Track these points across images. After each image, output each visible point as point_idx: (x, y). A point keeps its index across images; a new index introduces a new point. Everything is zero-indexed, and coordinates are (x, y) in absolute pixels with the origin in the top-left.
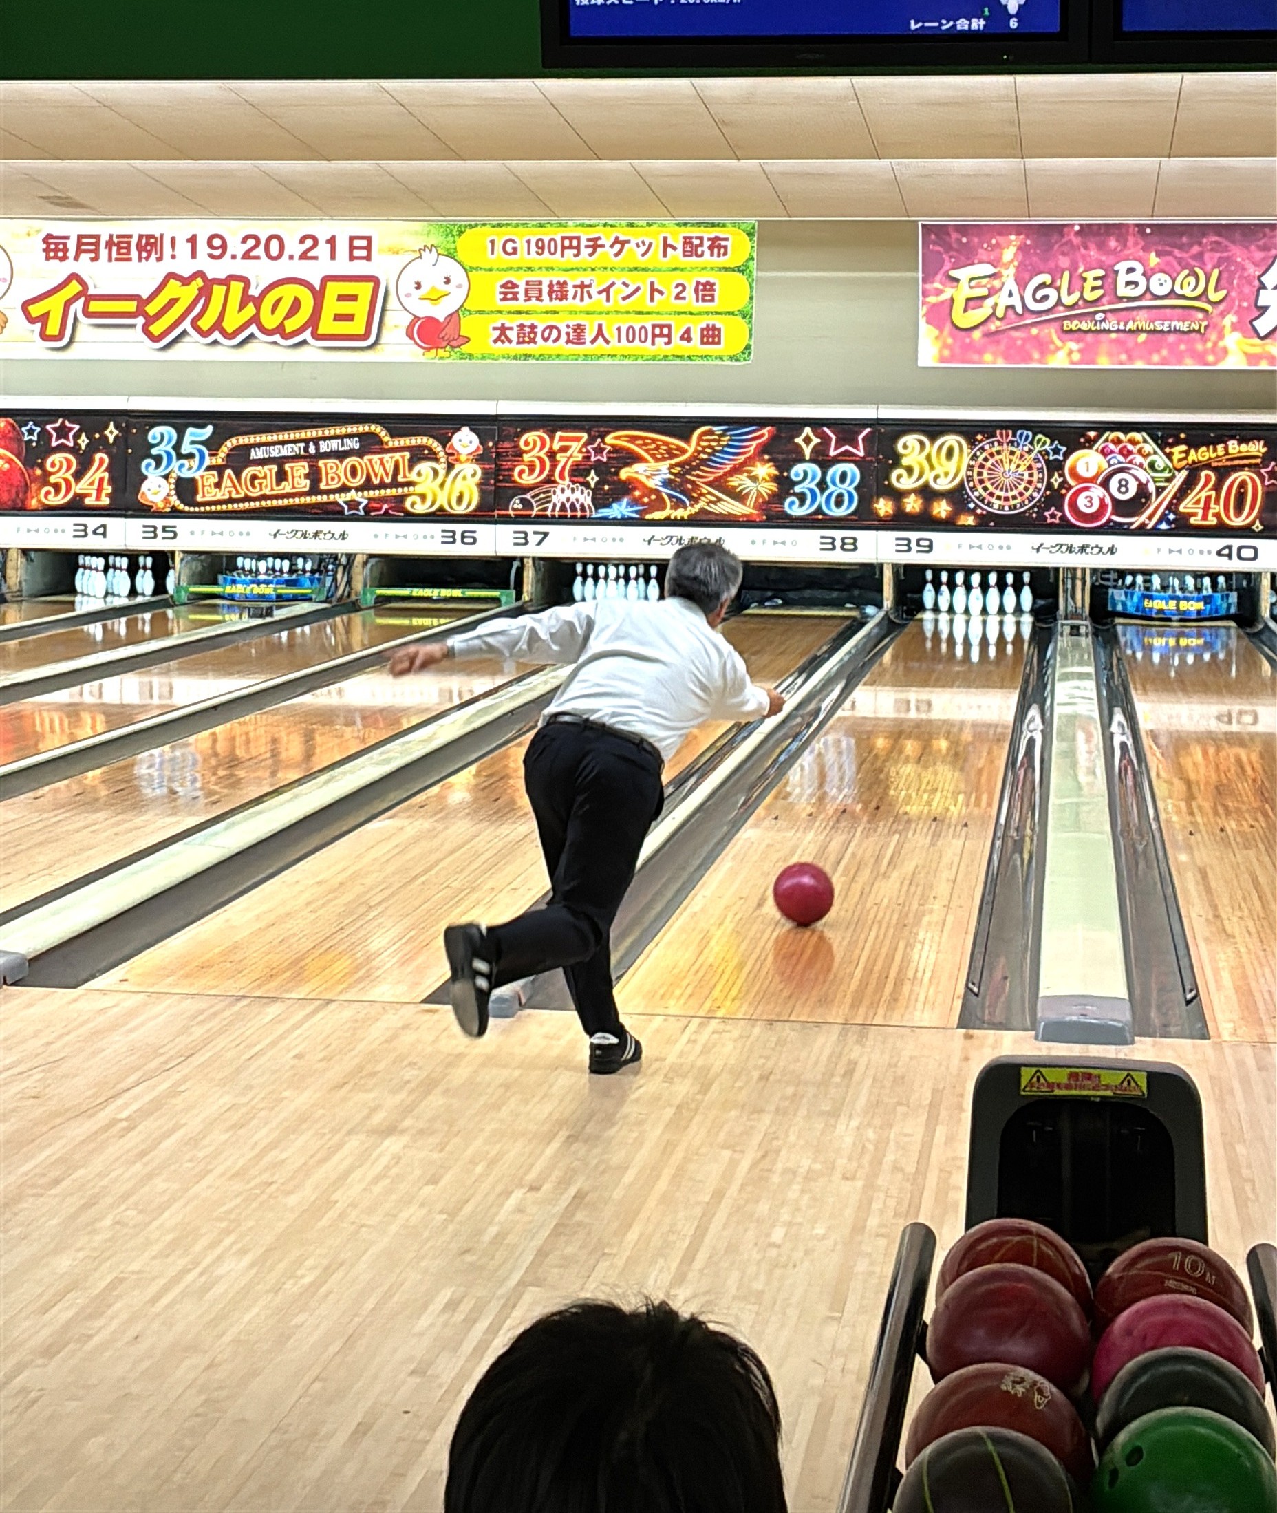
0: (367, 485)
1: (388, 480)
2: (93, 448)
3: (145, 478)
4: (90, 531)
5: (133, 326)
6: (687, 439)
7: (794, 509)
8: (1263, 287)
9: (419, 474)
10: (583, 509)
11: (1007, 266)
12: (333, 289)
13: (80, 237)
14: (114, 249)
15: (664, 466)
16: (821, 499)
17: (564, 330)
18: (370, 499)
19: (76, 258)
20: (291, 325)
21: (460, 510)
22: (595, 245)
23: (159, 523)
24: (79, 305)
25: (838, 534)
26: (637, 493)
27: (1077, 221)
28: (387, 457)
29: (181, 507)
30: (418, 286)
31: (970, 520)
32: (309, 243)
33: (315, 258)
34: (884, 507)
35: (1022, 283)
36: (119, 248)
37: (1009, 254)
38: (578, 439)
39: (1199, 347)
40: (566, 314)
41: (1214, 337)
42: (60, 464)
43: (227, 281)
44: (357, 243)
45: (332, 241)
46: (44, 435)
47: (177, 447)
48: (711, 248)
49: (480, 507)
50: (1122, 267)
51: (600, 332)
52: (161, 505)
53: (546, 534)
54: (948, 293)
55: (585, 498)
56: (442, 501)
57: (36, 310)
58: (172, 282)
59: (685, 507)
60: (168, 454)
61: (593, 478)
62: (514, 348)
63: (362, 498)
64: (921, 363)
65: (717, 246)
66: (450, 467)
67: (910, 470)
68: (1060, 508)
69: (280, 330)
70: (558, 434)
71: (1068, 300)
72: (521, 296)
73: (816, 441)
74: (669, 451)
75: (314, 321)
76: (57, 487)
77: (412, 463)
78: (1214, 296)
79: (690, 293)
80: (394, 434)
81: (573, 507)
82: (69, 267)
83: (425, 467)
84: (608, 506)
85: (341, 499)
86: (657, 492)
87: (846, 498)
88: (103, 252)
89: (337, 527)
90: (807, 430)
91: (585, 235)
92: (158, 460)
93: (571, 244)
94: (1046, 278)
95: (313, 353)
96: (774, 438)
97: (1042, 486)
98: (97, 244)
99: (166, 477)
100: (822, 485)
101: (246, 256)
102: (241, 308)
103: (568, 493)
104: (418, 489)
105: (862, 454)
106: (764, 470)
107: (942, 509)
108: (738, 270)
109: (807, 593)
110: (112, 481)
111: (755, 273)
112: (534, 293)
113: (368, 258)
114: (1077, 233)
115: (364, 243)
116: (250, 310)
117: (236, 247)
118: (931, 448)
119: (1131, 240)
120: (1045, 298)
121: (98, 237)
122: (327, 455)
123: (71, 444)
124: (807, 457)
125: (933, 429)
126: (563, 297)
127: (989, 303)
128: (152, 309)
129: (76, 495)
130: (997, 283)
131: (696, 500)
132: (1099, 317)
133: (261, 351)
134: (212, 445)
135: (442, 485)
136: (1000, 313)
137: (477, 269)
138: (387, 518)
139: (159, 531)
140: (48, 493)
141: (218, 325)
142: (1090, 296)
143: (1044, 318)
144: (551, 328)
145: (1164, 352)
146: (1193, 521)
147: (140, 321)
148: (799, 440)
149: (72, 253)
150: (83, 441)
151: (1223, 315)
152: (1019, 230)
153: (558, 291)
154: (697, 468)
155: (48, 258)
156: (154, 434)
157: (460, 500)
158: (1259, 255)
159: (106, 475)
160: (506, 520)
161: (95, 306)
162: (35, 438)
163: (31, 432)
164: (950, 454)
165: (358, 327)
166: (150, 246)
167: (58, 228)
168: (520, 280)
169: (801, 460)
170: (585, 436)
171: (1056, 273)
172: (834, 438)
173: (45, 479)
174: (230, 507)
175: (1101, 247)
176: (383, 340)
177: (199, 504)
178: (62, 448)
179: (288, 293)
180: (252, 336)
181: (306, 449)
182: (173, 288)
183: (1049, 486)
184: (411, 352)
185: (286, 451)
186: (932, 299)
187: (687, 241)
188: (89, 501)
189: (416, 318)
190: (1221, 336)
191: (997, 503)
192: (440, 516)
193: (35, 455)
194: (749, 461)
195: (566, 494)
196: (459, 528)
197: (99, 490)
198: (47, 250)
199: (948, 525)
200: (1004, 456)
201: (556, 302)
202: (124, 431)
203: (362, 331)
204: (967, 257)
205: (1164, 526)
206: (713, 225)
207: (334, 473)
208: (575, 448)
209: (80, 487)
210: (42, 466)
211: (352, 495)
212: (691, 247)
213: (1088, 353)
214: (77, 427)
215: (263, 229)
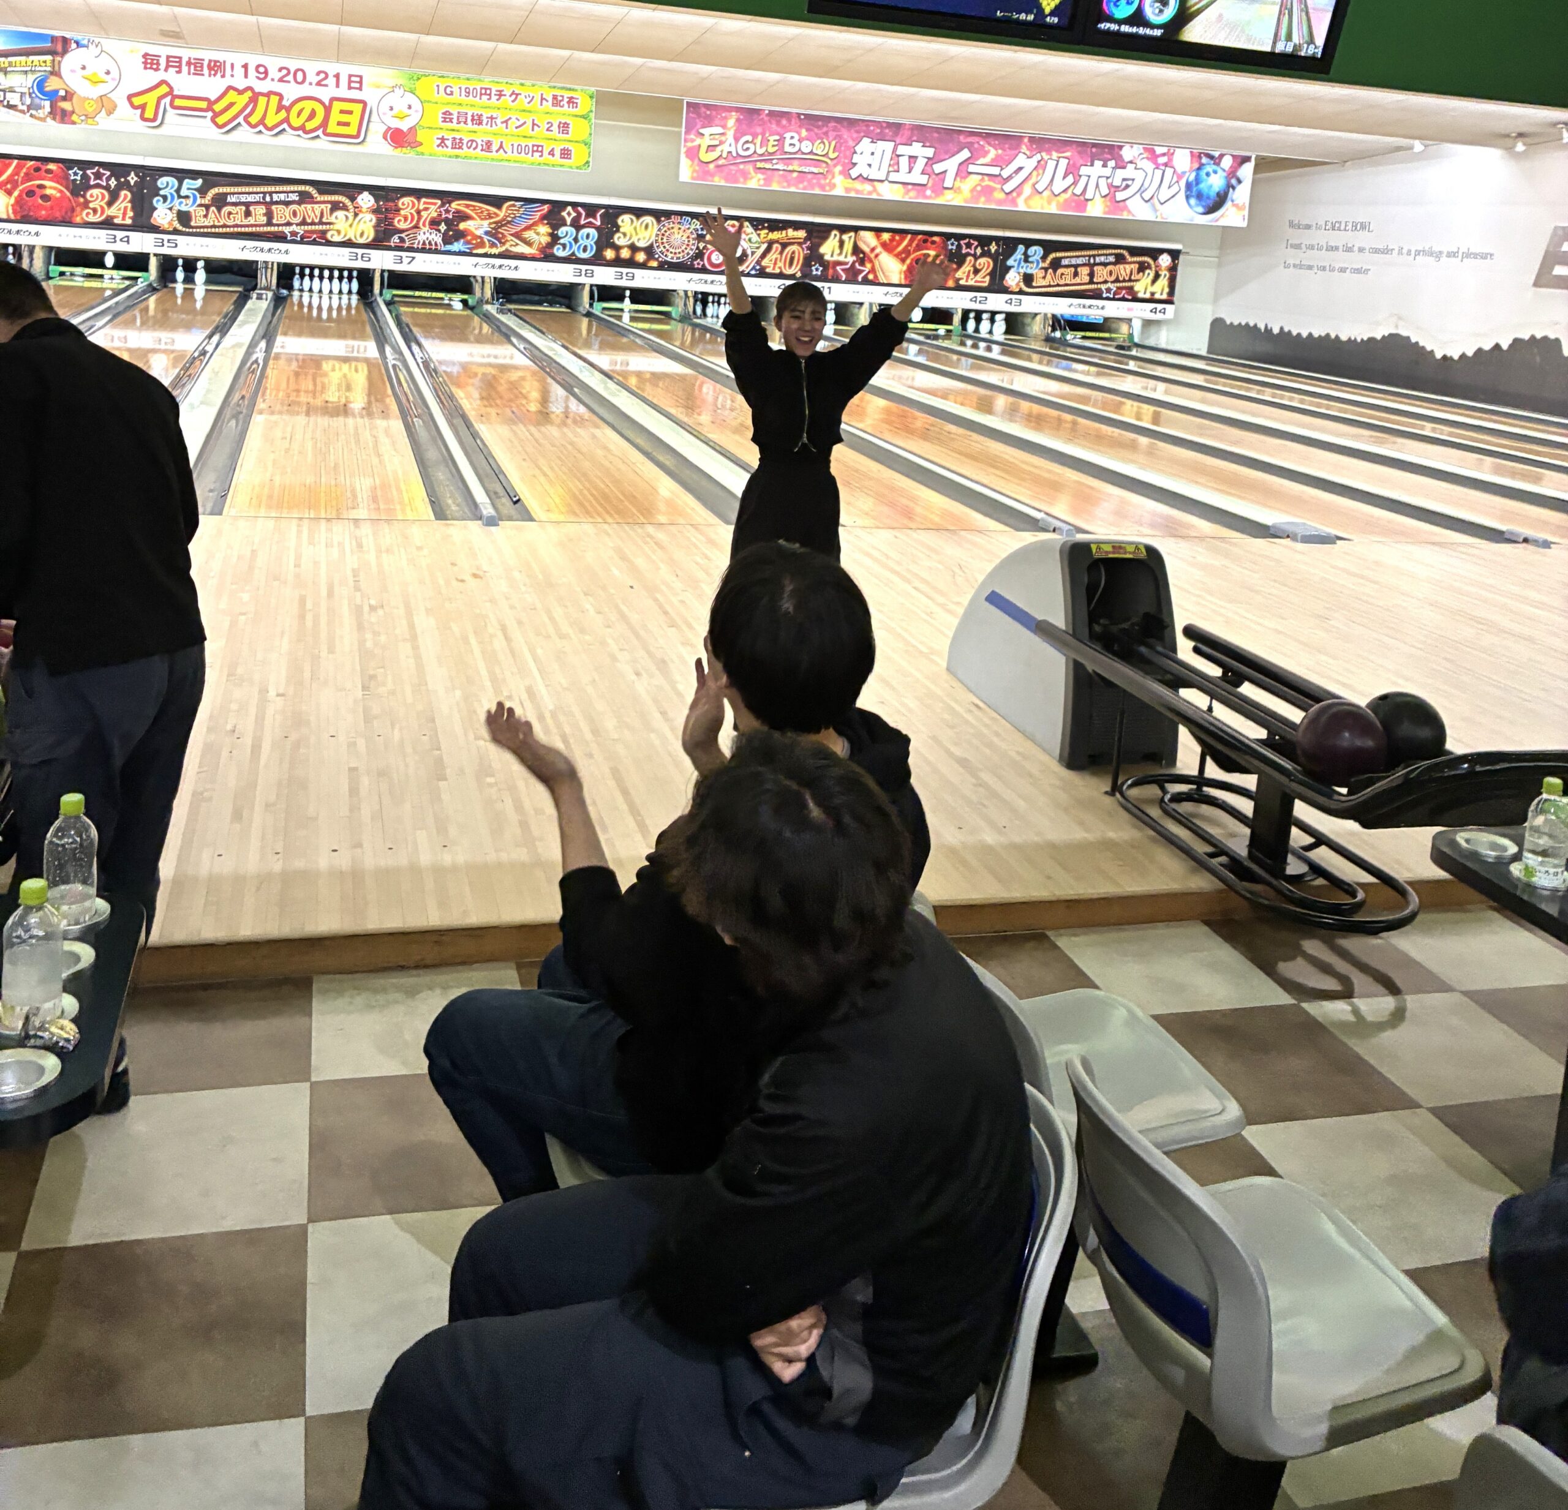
0: (303, 223)
1: (317, 221)
2: (120, 187)
3: (156, 209)
4: (118, 239)
5: (205, 117)
6: (499, 207)
7: (559, 252)
8: (855, 152)
9: (336, 218)
10: (436, 244)
11: (730, 129)
12: (337, 106)
13: (168, 57)
14: (192, 67)
15: (486, 223)
16: (575, 247)
17: (480, 143)
18: (306, 232)
19: (166, 70)
20: (309, 126)
21: (361, 241)
22: (500, 94)
23: (166, 237)
24: (168, 100)
25: (584, 267)
26: (469, 238)
27: (767, 108)
28: (316, 206)
29: (180, 228)
30: (391, 109)
31: (655, 264)
32: (322, 76)
33: (326, 85)
34: (609, 254)
35: (737, 139)
36: (196, 67)
37: (731, 123)
38: (435, 204)
39: (823, 182)
40: (482, 134)
41: (830, 177)
42: (96, 196)
43: (268, 95)
44: (353, 79)
45: (337, 76)
46: (85, 177)
47: (178, 191)
48: (569, 103)
49: (374, 240)
50: (788, 135)
51: (501, 147)
52: (166, 226)
53: (414, 258)
54: (698, 141)
55: (438, 239)
56: (351, 235)
57: (137, 101)
58: (232, 92)
59: (496, 246)
60: (172, 195)
61: (443, 227)
62: (449, 151)
63: (300, 230)
64: (681, 179)
65: (571, 101)
66: (356, 215)
67: (625, 235)
68: (702, 260)
69: (302, 128)
70: (423, 200)
71: (760, 151)
72: (455, 121)
73: (574, 214)
74: (489, 214)
75: (325, 124)
76: (95, 211)
77: (332, 210)
78: (832, 155)
79: (555, 128)
80: (321, 193)
81: (430, 243)
82: (161, 75)
83: (340, 214)
84: (451, 243)
85: (287, 230)
86: (480, 237)
87: (589, 248)
88: (185, 68)
89: (283, 246)
90: (569, 208)
91: (495, 88)
92: (165, 198)
93: (486, 92)
94: (749, 138)
95: (323, 143)
96: (550, 212)
97: (694, 248)
98: (180, 62)
99: (170, 209)
100: (576, 240)
101: (281, 80)
102: (278, 111)
103: (427, 235)
104: (336, 227)
105: (598, 223)
106: (544, 229)
107: (641, 257)
108: (584, 117)
109: (521, 297)
110: (133, 209)
111: (593, 121)
112: (462, 119)
113: (360, 89)
114: (767, 115)
115: (358, 79)
116: (283, 114)
117: (274, 73)
118: (637, 223)
119: (793, 121)
120: (748, 149)
121: (180, 58)
122: (277, 203)
123: (104, 184)
124: (568, 223)
125: (639, 212)
126: (480, 123)
127: (719, 149)
128: (218, 107)
129: (108, 216)
130: (723, 138)
131: (504, 244)
132: (775, 161)
133: (289, 139)
134: (202, 191)
135: (351, 226)
136: (725, 155)
137: (429, 102)
138: (314, 243)
139: (165, 242)
140: (88, 214)
141: (262, 122)
142: (771, 150)
143: (749, 160)
144: (472, 141)
145: (805, 183)
146: (768, 270)
147: (210, 114)
148: (564, 214)
149: (163, 65)
150: (113, 183)
151: (835, 166)
152: (738, 110)
153: (478, 120)
154: (505, 225)
155: (146, 68)
156: (162, 182)
157: (362, 235)
158: (855, 135)
159: (129, 205)
160: (389, 248)
161: (178, 102)
162: (79, 178)
163: (76, 174)
164: (647, 227)
165: (352, 130)
166: (216, 67)
167: (153, 50)
168: (454, 111)
169: (565, 224)
170: (439, 202)
171: (755, 136)
172: (584, 214)
173: (86, 204)
174: (213, 230)
175: (778, 123)
176: (368, 139)
177: (193, 227)
178: (98, 186)
179: (308, 106)
180: (284, 130)
181: (264, 198)
182: (232, 96)
183: (698, 248)
184: (386, 148)
185: (250, 198)
186: (689, 144)
187: (555, 97)
188: (116, 221)
189: (389, 128)
190: (833, 177)
191: (670, 256)
192: (348, 244)
193: (79, 189)
194: (535, 224)
195: (425, 235)
196: (360, 251)
197: (125, 214)
198: (145, 63)
199: (643, 266)
200: (675, 230)
201: (476, 127)
202: (142, 179)
203: (355, 133)
204: (709, 122)
205: (753, 272)
206: (570, 89)
207: (281, 214)
208: (432, 209)
209: (112, 211)
210: (84, 196)
211: (294, 228)
212: (556, 101)
213: (768, 181)
214: (108, 173)
215: (293, 65)
